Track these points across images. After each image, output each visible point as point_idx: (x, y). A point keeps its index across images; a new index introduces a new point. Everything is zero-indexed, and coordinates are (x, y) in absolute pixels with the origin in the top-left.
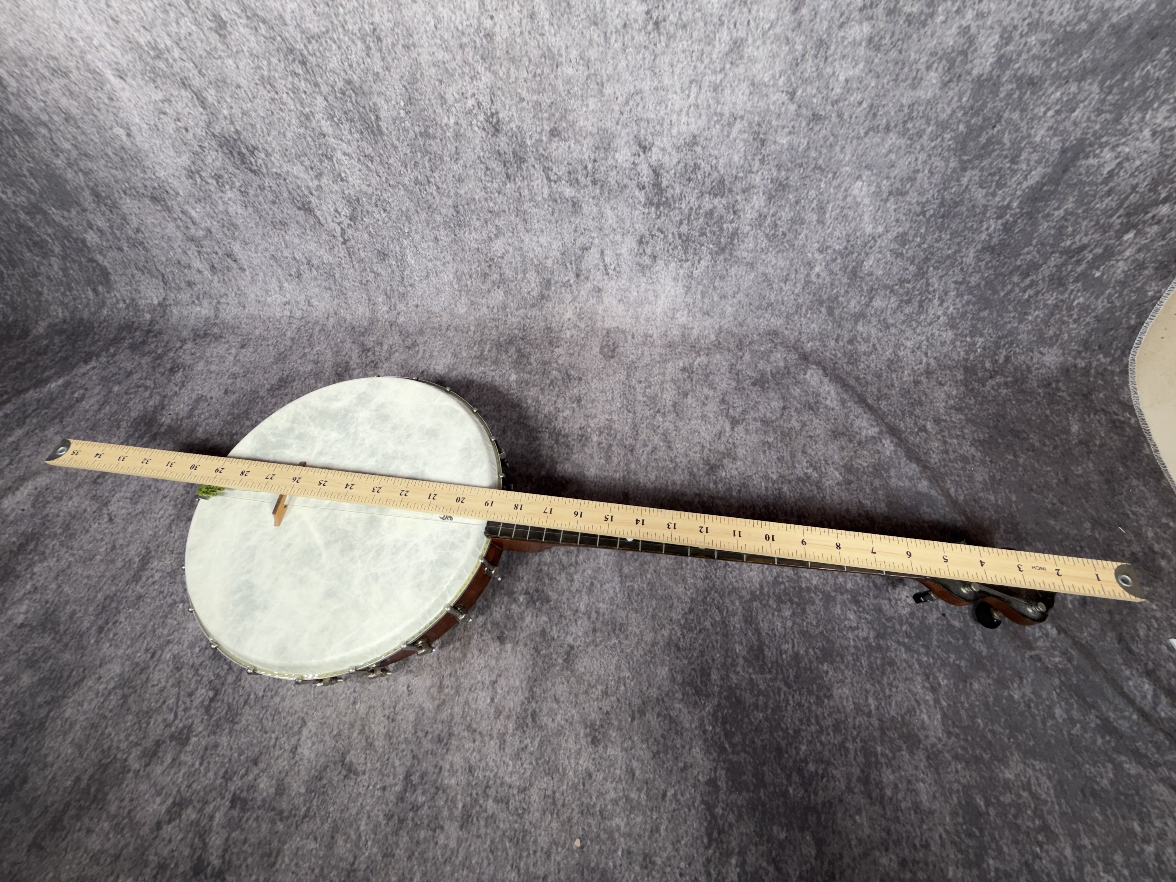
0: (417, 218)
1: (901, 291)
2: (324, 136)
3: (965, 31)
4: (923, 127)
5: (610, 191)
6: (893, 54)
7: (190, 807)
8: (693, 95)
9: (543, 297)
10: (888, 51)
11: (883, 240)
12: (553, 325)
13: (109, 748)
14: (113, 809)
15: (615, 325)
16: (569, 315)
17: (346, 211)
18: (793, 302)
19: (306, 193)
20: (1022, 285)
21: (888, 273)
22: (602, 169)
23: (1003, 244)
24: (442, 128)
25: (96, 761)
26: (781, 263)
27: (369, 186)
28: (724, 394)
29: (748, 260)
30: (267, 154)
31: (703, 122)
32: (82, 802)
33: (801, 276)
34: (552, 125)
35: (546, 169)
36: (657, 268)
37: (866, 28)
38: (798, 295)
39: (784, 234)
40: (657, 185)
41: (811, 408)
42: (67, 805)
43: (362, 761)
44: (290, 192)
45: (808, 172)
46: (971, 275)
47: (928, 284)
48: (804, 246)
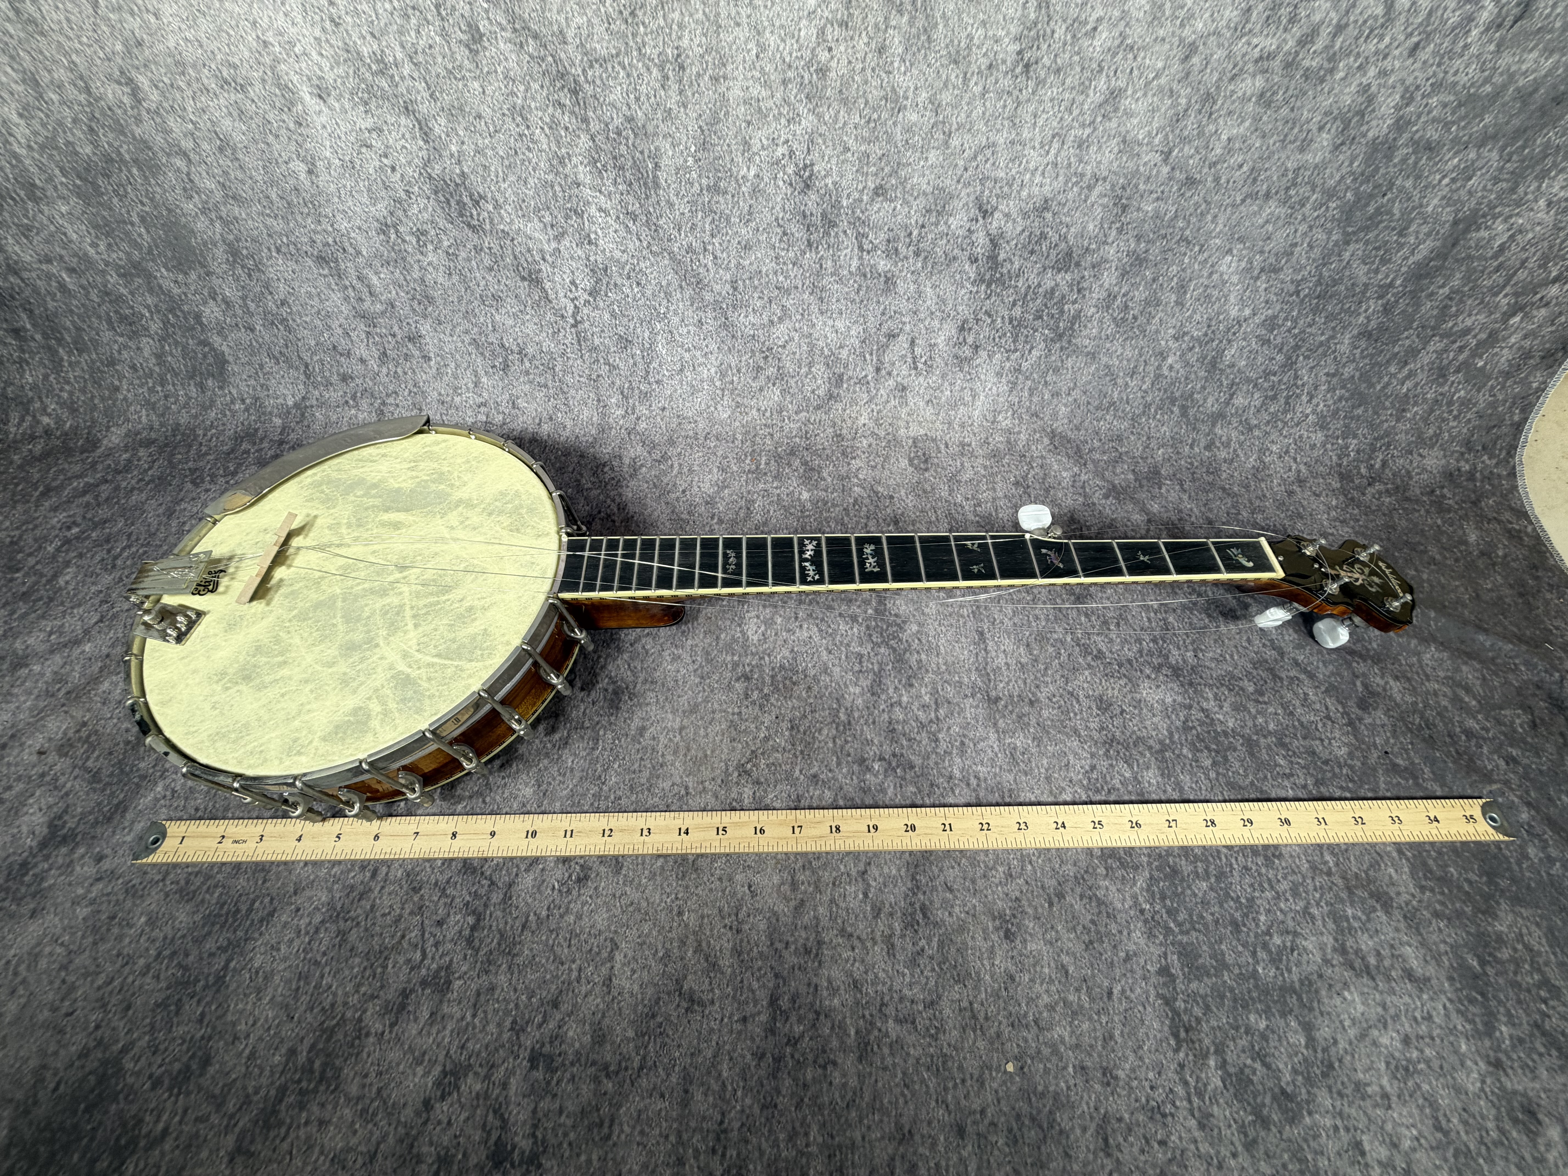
0: (679, 296)
1: (1266, 385)
2: (578, 185)
3: (1365, 89)
4: (1306, 195)
5: (934, 265)
6: (1284, 111)
7: (471, 1075)
8: (1053, 152)
9: (831, 397)
10: (1279, 108)
11: (1249, 325)
12: (844, 432)
13: (333, 1005)
14: (354, 1090)
15: (922, 432)
16: (863, 419)
17: (586, 283)
18: (1140, 400)
19: (538, 258)
20: (1400, 376)
21: (1251, 365)
22: (929, 237)
23: (1381, 328)
24: (737, 181)
25: (315, 1025)
26: (1128, 353)
27: (624, 252)
29: (1089, 349)
30: (497, 206)
31: (1059, 184)
32: (304, 1084)
33: (1151, 369)
34: (878, 181)
35: (860, 237)
36: (978, 361)
37: (1259, 82)
38: (1146, 392)
39: (1135, 318)
40: (993, 258)
42: (283, 1091)
43: (706, 987)
44: (515, 257)
45: (1172, 244)
46: (1344, 366)
47: (1296, 377)
48: (1157, 332)
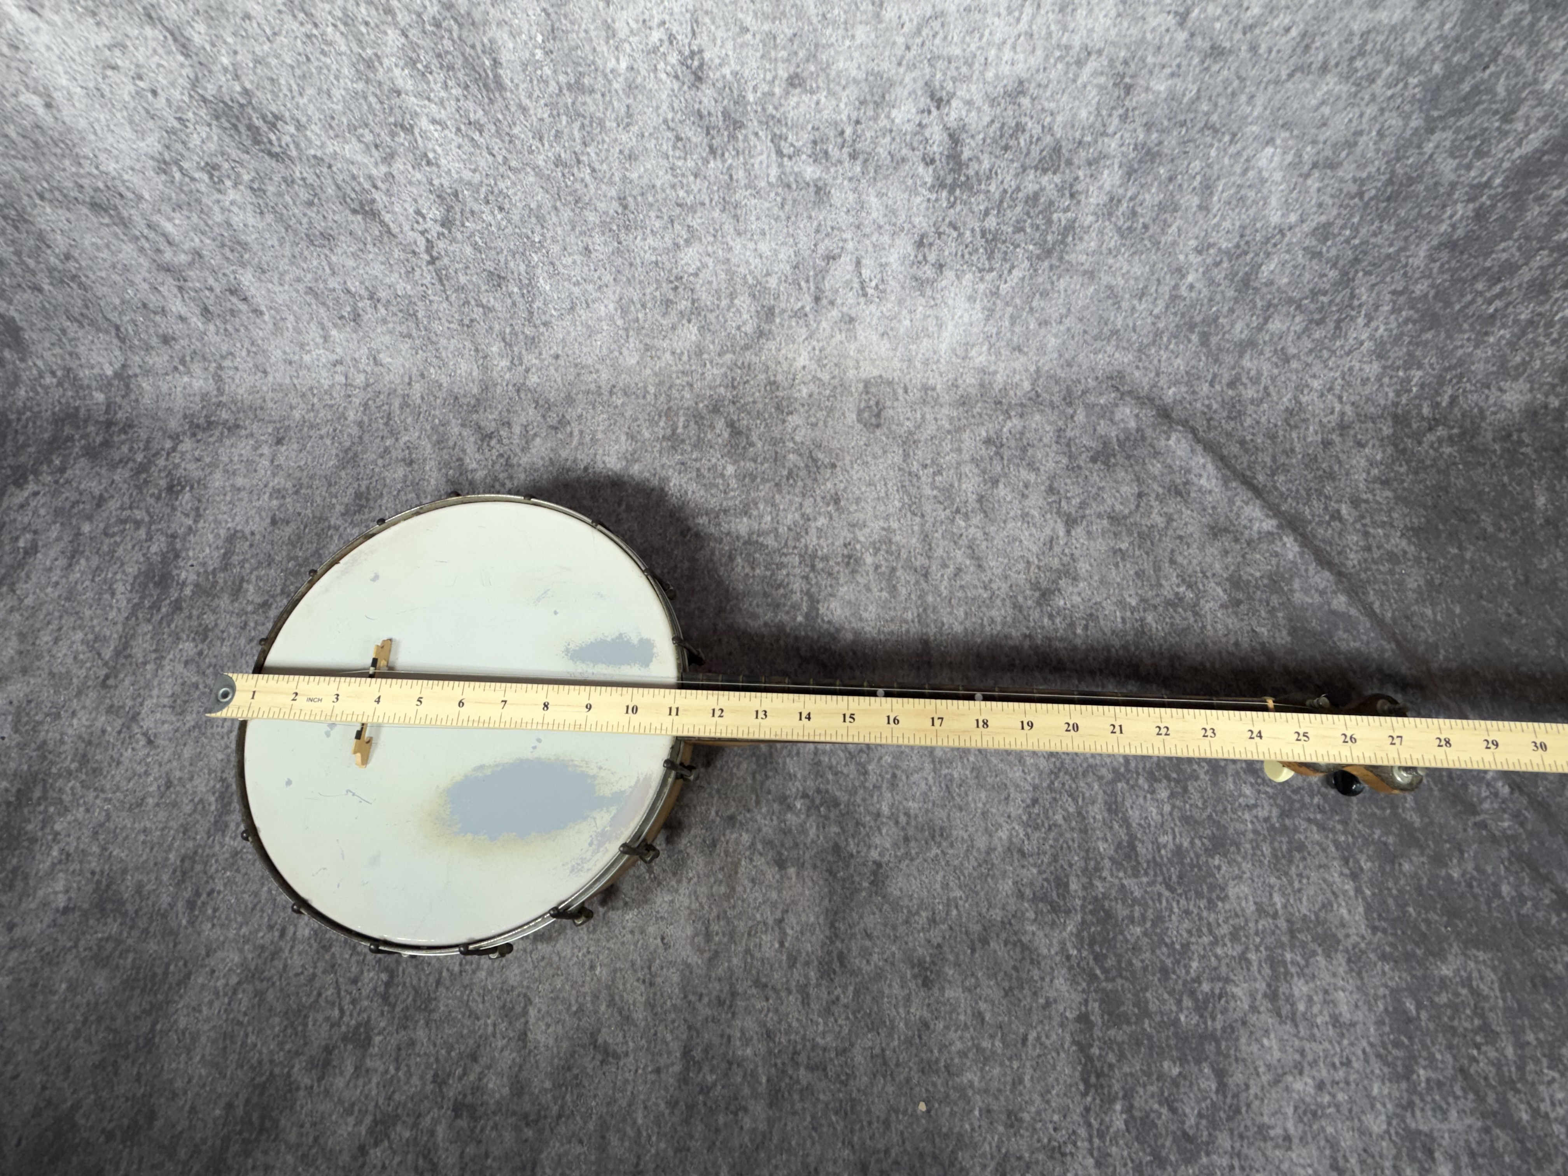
0: (555, 219)
1: (1312, 307)
4: (1378, 67)
5: (878, 168)
7: (399, 1124)
8: (1025, 18)
9: (761, 334)
11: (1294, 234)
12: (780, 378)
14: (292, 1137)
15: (876, 373)
16: (802, 360)
17: (435, 212)
18: (1149, 327)
19: (367, 186)
20: (1488, 295)
21: (1295, 282)
22: (868, 135)
23: (1470, 238)
24: (605, 76)
25: (247, 1080)
26: (1137, 270)
27: (474, 171)
28: (1052, 478)
29: (1086, 267)
30: (299, 127)
31: (1036, 60)
32: (246, 1134)
33: (1165, 289)
34: (792, 69)
35: (776, 139)
36: (944, 283)
38: (1158, 317)
39: (1146, 227)
40: (954, 158)
41: (1179, 493)
42: (226, 1140)
43: (620, 1039)
44: (339, 187)
45: (1193, 133)
46: (1416, 282)
47: (1353, 296)
48: (1174, 243)
